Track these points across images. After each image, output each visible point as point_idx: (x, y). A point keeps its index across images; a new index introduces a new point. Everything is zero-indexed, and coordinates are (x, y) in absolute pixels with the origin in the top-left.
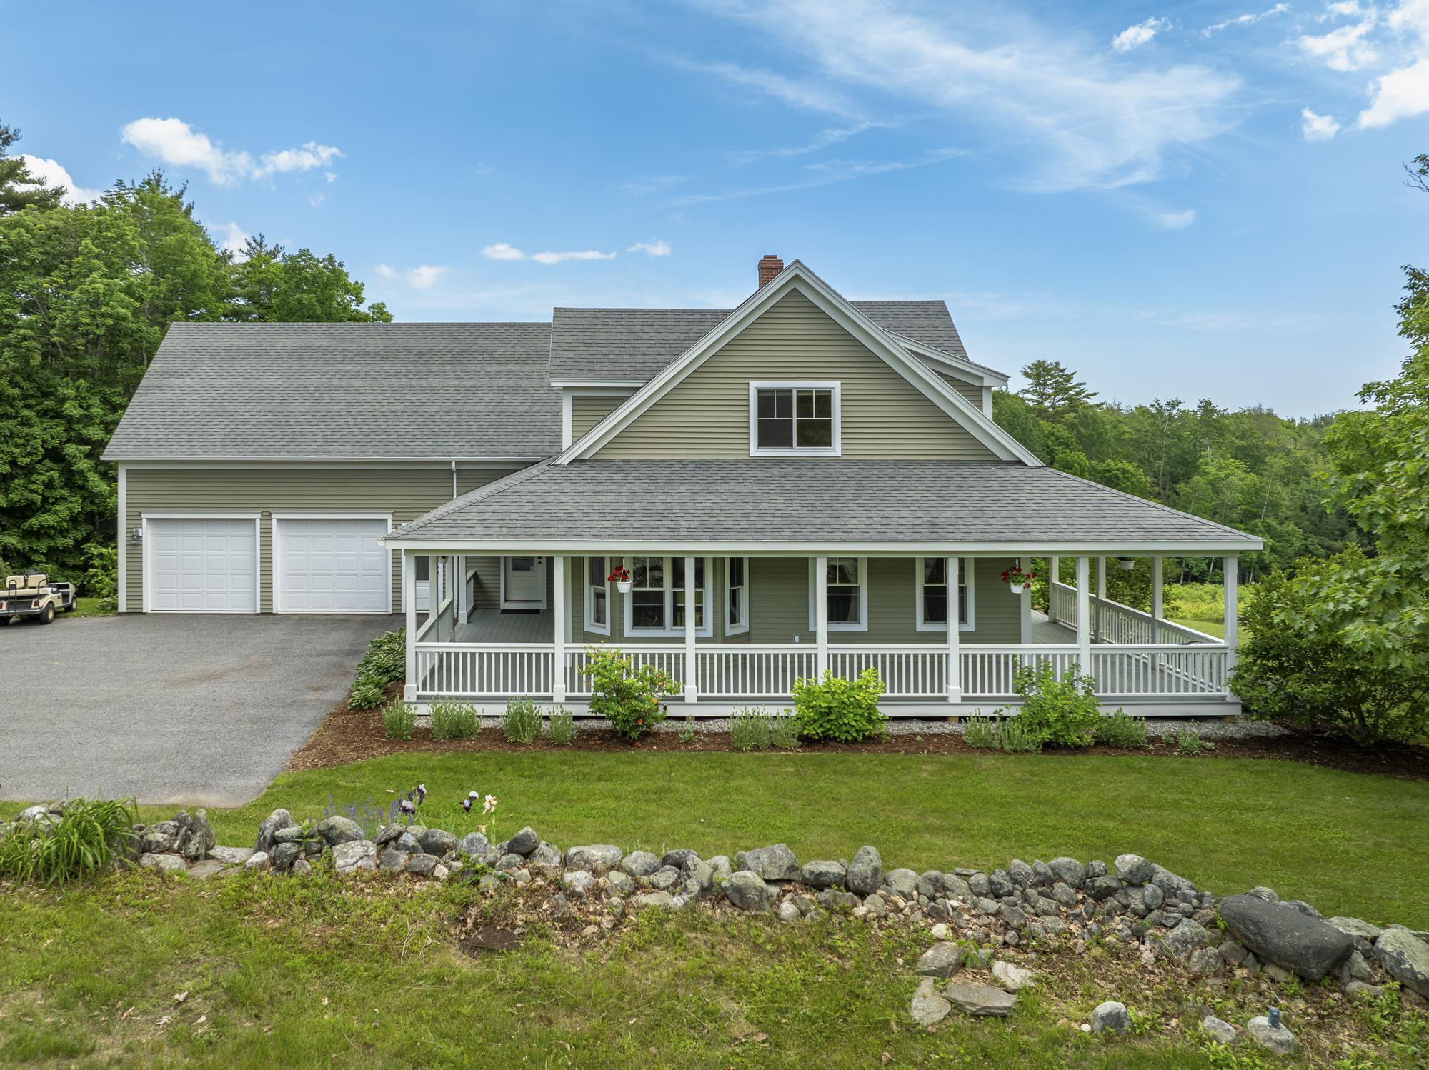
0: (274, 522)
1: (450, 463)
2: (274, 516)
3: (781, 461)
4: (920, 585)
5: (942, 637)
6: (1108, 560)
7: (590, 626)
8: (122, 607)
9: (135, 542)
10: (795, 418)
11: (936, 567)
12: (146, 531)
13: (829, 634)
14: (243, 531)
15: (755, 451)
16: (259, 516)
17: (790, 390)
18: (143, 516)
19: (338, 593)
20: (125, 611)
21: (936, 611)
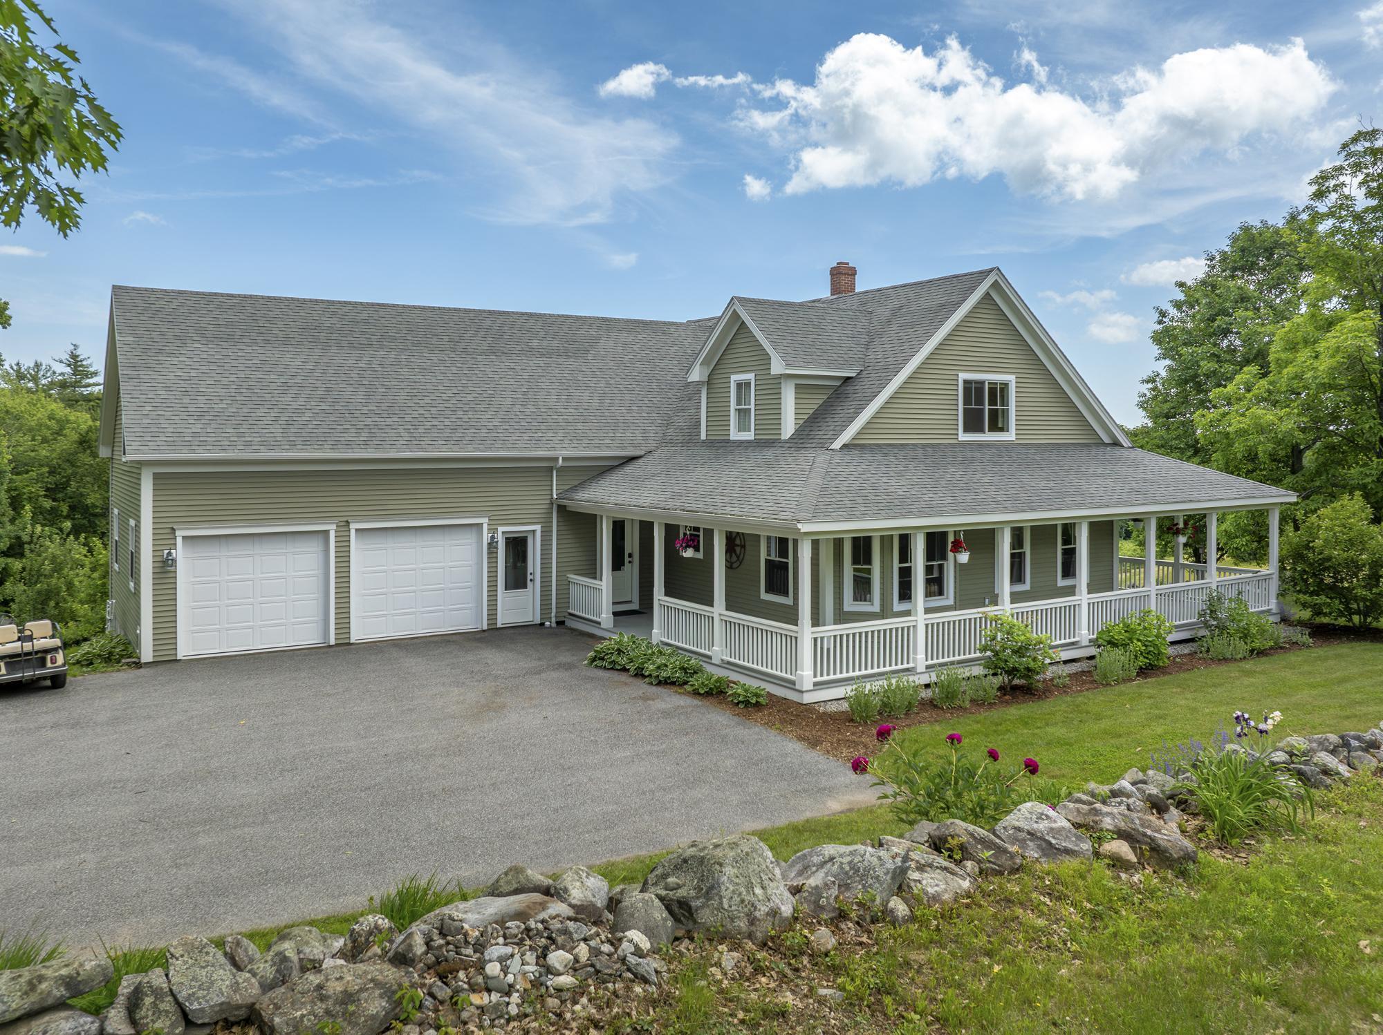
0: (353, 532)
1: (557, 459)
2: (353, 526)
3: (981, 446)
4: (1060, 547)
5: (1071, 591)
6: (1159, 519)
7: (849, 605)
8: (147, 654)
9: (165, 568)
10: (987, 407)
11: (1068, 532)
12: (180, 553)
13: (1012, 594)
14: (314, 546)
15: (964, 437)
16: (334, 527)
17: (983, 382)
18: (178, 533)
19: (423, 612)
20: (151, 659)
21: (1069, 569)
